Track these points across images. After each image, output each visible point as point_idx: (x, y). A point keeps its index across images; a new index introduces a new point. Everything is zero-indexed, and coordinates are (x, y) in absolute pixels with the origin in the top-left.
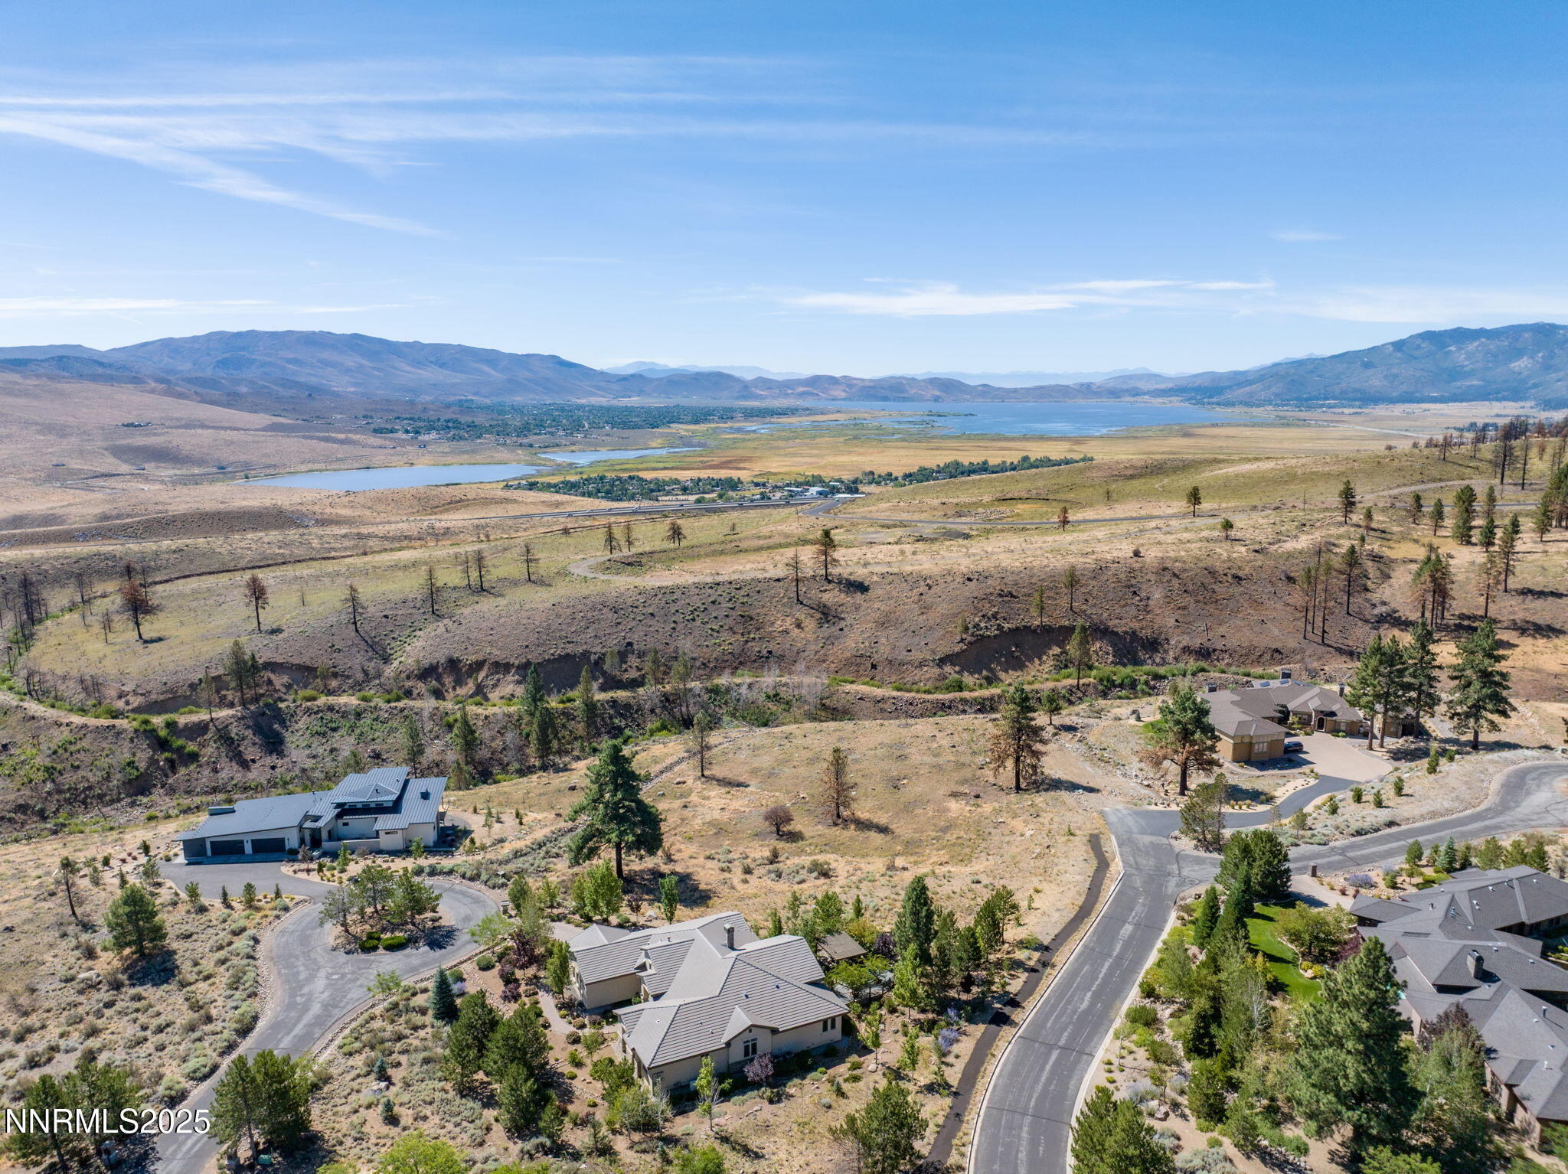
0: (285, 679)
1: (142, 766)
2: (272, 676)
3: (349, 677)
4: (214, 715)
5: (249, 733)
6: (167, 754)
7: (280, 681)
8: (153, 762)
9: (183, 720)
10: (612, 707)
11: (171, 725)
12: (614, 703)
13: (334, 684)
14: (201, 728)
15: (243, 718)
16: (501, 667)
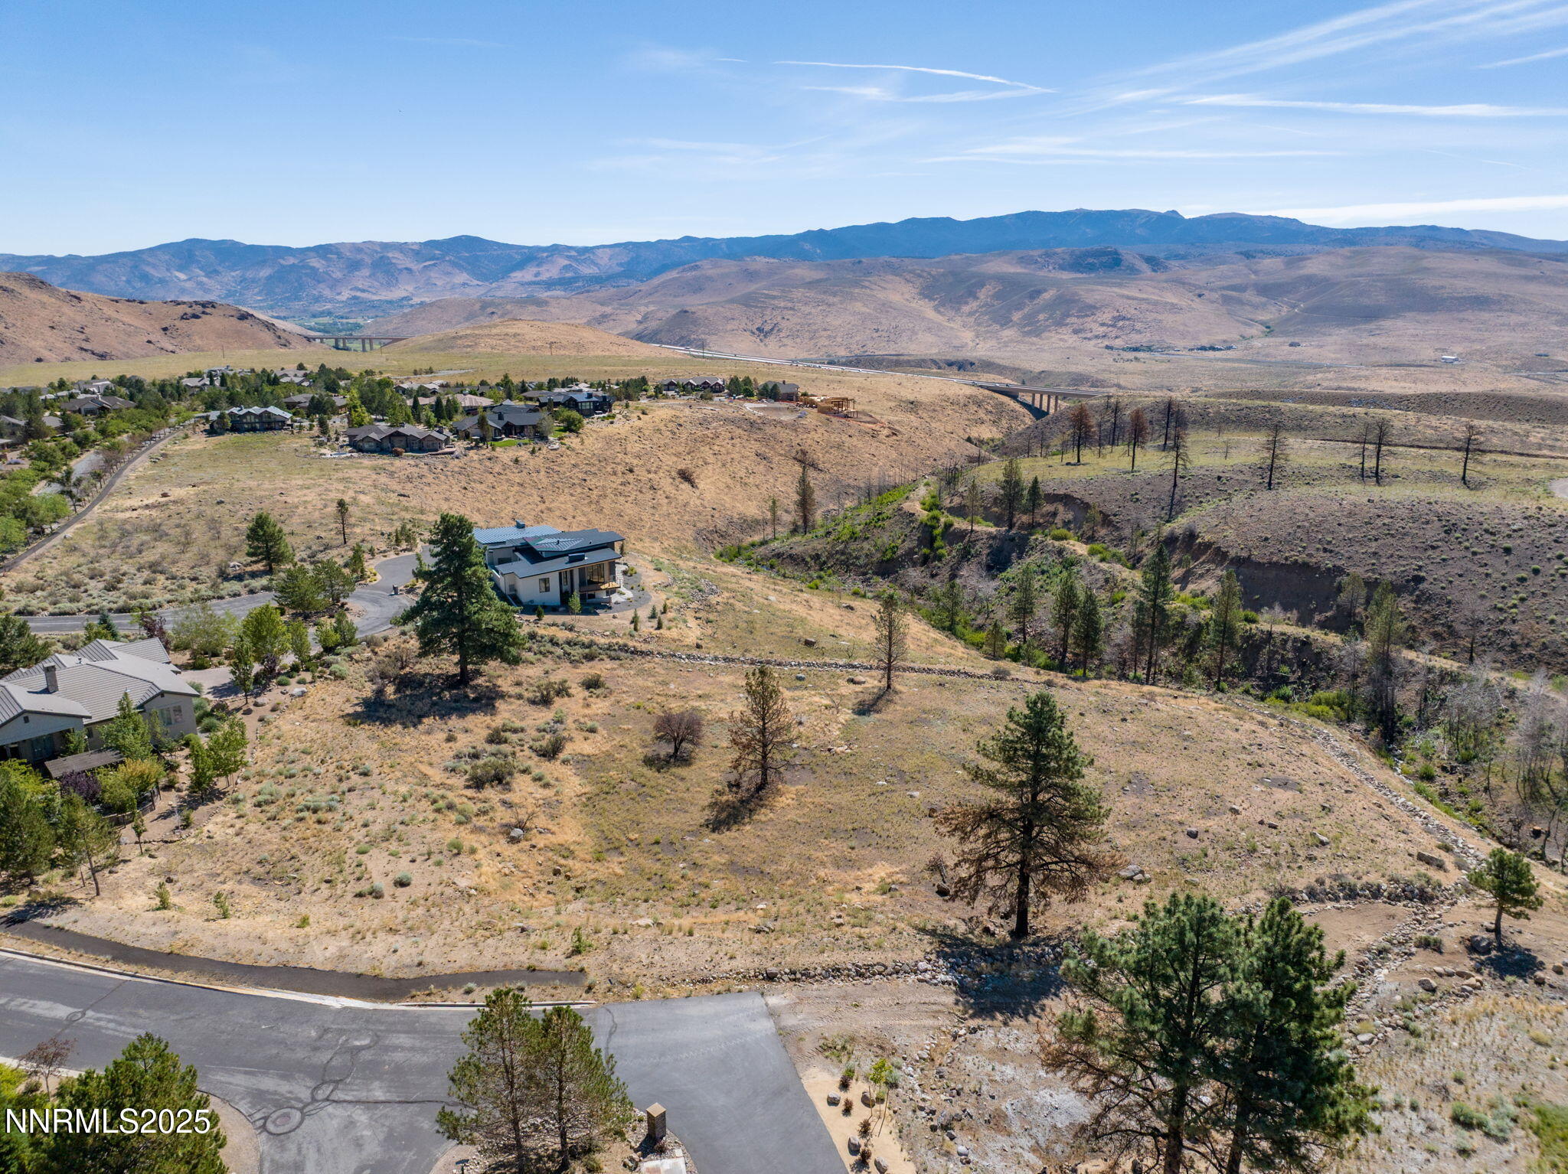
0: (1070, 516)
1: (899, 552)
2: (1061, 508)
3: (1118, 529)
4: (975, 527)
5: (986, 552)
6: (925, 551)
7: (1064, 514)
8: (910, 552)
9: (960, 524)
10: (1295, 649)
11: (948, 526)
12: (1306, 643)
13: (1103, 532)
14: (961, 535)
15: (994, 538)
16: (1220, 556)
